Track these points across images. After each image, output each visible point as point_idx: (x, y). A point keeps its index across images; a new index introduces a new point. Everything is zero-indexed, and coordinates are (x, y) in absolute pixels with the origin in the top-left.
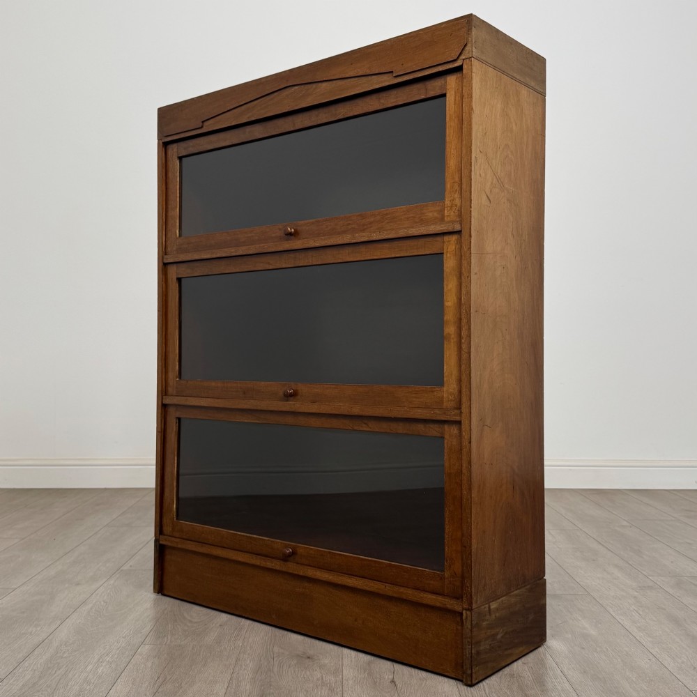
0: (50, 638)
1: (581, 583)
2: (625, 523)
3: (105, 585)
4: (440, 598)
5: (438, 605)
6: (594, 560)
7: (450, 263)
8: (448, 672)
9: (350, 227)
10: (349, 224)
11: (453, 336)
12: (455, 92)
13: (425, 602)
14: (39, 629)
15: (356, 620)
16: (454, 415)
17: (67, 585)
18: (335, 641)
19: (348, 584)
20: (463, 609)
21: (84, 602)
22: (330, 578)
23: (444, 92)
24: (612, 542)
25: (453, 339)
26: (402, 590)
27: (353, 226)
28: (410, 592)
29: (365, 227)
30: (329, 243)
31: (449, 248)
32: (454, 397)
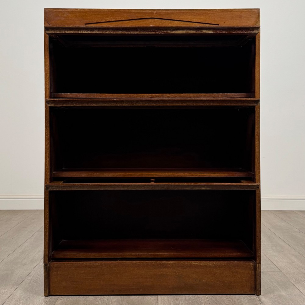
0: (11, 296)
1: (276, 265)
2: (297, 230)
3: (38, 265)
6: (282, 252)
8: (247, 292)
14: (6, 291)
17: (19, 265)
18: (183, 293)
20: (257, 263)
21: (28, 275)
24: (290, 241)
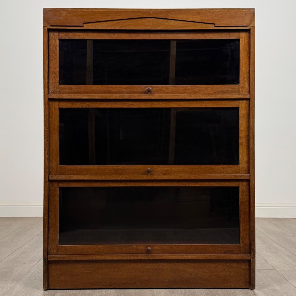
0: (11, 290)
2: (291, 235)
4: (239, 255)
5: (239, 258)
7: (242, 112)
8: (241, 286)
9: (187, 91)
10: (186, 90)
11: (244, 143)
12: (245, 39)
13: (232, 259)
15: (191, 275)
16: (246, 177)
17: (19, 264)
18: (179, 287)
19: (188, 259)
20: (251, 258)
21: (28, 272)
22: (177, 257)
23: (239, 38)
24: (284, 244)
25: (244, 144)
26: (219, 255)
27: (189, 91)
28: (224, 255)
29: (196, 92)
30: (175, 97)
31: (242, 105)
32: (245, 169)
